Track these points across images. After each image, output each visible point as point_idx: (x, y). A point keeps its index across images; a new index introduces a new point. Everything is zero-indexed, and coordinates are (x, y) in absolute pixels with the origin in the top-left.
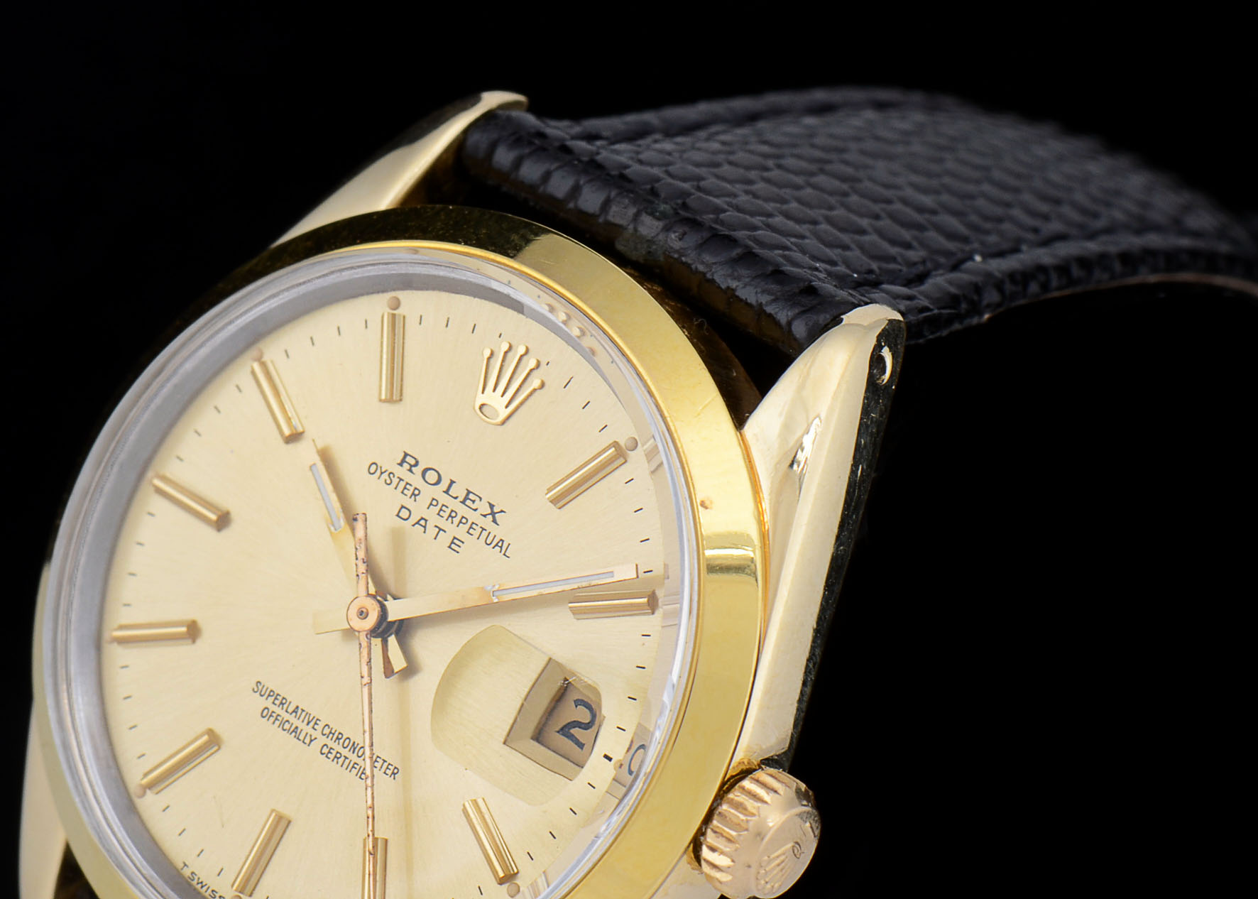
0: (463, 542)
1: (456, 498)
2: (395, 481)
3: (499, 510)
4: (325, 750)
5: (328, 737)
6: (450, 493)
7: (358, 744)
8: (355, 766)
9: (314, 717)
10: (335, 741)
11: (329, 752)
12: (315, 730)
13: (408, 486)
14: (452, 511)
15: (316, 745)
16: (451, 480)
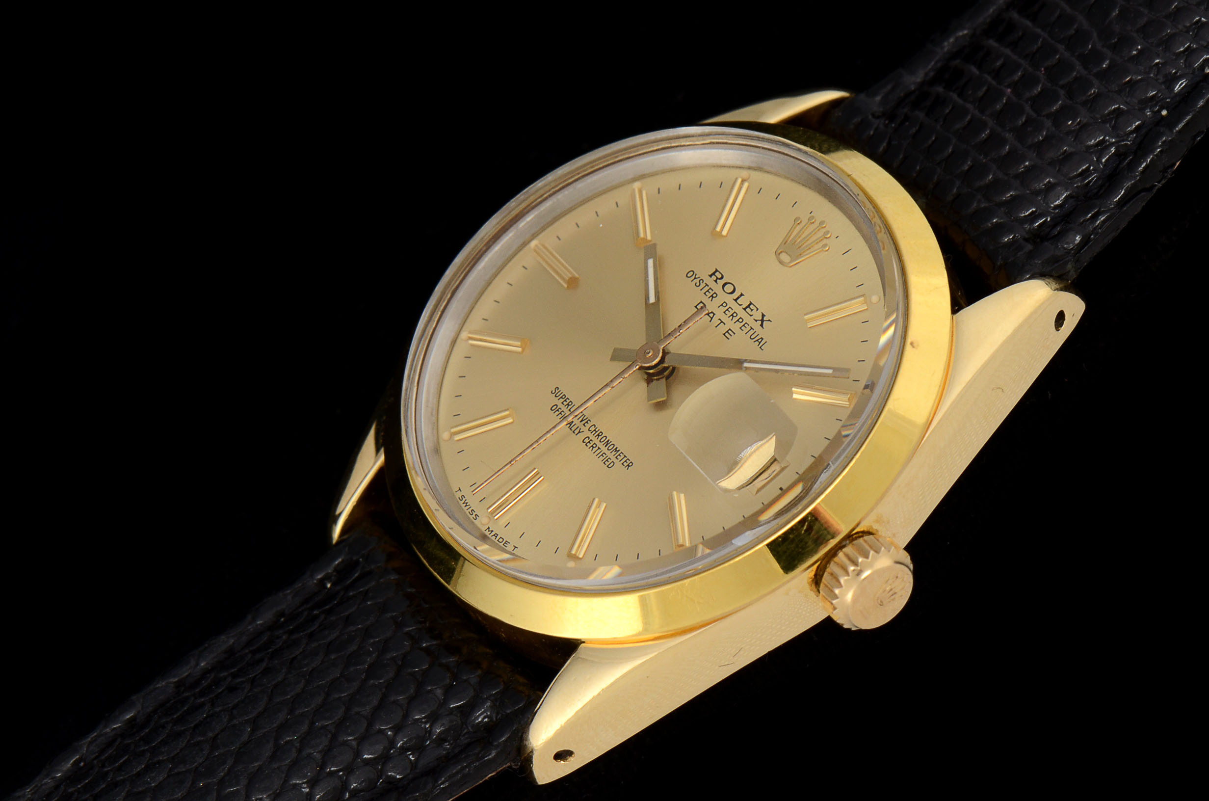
0: (734, 334)
1: (740, 305)
2: (703, 285)
3: (768, 319)
4: (587, 440)
5: (591, 433)
6: (738, 301)
7: (611, 442)
8: (604, 455)
9: (587, 418)
10: (596, 437)
11: (589, 442)
12: (585, 426)
13: (710, 291)
14: (735, 312)
15: (582, 436)
16: (741, 293)
